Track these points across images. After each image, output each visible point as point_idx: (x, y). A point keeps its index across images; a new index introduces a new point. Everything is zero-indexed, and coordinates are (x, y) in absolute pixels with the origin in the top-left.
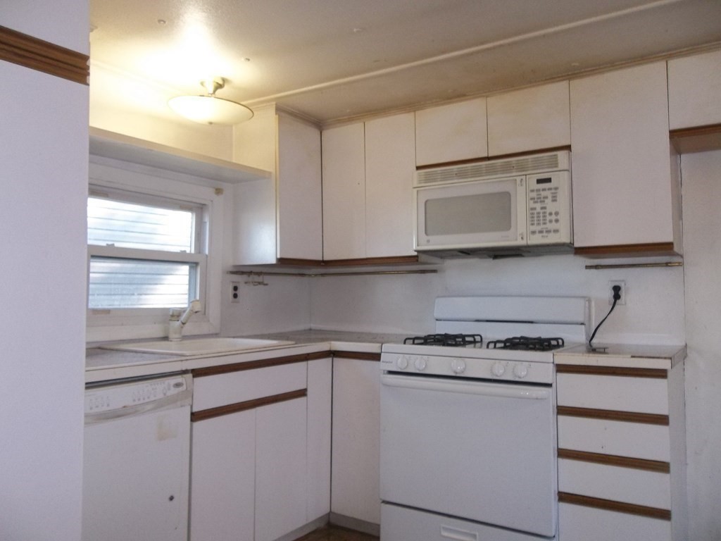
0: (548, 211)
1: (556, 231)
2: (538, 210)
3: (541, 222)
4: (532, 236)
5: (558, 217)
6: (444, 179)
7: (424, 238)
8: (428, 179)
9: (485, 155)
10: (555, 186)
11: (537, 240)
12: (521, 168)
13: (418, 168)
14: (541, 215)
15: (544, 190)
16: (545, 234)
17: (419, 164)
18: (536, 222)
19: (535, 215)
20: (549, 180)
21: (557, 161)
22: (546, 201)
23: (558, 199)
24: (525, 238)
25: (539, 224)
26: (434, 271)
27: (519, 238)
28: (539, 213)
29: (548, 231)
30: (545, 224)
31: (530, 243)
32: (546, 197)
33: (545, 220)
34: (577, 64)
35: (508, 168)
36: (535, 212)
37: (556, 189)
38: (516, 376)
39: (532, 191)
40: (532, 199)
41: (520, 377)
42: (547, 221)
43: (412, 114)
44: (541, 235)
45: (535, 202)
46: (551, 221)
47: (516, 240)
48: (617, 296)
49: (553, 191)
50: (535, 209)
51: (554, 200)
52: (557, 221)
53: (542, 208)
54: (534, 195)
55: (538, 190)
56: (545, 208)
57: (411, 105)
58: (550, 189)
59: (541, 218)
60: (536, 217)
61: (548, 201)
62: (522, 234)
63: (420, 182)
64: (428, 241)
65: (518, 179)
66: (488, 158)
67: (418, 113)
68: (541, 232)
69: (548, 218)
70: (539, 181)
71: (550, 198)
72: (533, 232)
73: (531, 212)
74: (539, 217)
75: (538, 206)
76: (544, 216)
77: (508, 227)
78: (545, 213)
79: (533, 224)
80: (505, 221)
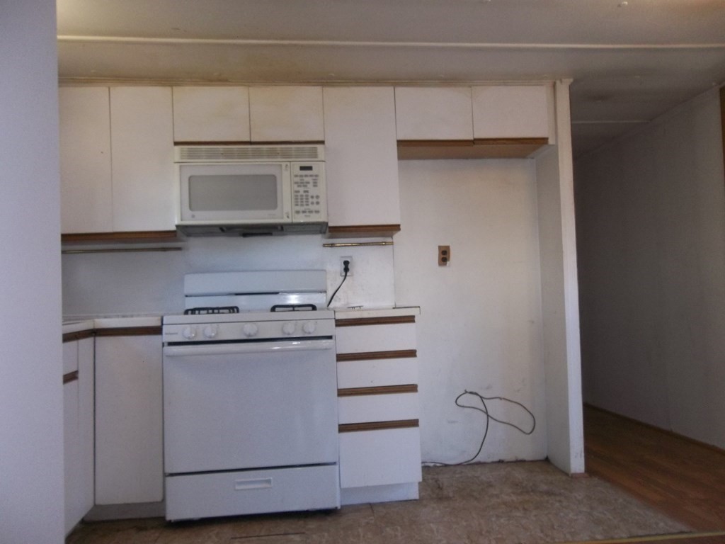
0: (310, 194)
1: (317, 212)
2: (302, 193)
3: (305, 203)
4: (296, 215)
5: (319, 200)
6: (209, 157)
7: (188, 213)
8: (191, 155)
9: (247, 139)
10: (317, 174)
11: (301, 219)
12: (286, 155)
13: (176, 144)
14: (304, 197)
15: (306, 176)
16: (307, 214)
17: (177, 140)
18: (299, 203)
19: (299, 197)
20: (310, 168)
21: (316, 152)
22: (309, 185)
23: (318, 184)
24: (290, 216)
25: (302, 205)
26: (179, 249)
27: (285, 216)
28: (302, 196)
29: (311, 212)
30: (307, 205)
31: (295, 221)
32: (308, 183)
33: (307, 202)
34: (333, 75)
35: (272, 154)
36: (299, 194)
37: (317, 176)
38: (305, 332)
39: (296, 176)
40: (296, 183)
41: (309, 333)
42: (310, 203)
43: (169, 89)
44: (305, 214)
45: (299, 186)
46: (312, 203)
47: (282, 218)
48: (346, 270)
49: (314, 178)
50: (298, 192)
51: (315, 185)
52: (318, 203)
53: (305, 192)
54: (297, 179)
55: (301, 176)
56: (307, 192)
57: (168, 79)
58: (311, 176)
59: (304, 200)
60: (301, 199)
61: (310, 186)
62: (287, 213)
63: (182, 157)
64: (193, 216)
65: (284, 164)
66: (250, 143)
67: (176, 89)
68: (304, 212)
69: (310, 200)
70: (302, 168)
71: (311, 184)
72: (298, 212)
73: (296, 194)
74: (302, 199)
75: (302, 189)
76: (307, 199)
77: (275, 207)
78: (307, 196)
79: (297, 205)
80: (271, 200)
